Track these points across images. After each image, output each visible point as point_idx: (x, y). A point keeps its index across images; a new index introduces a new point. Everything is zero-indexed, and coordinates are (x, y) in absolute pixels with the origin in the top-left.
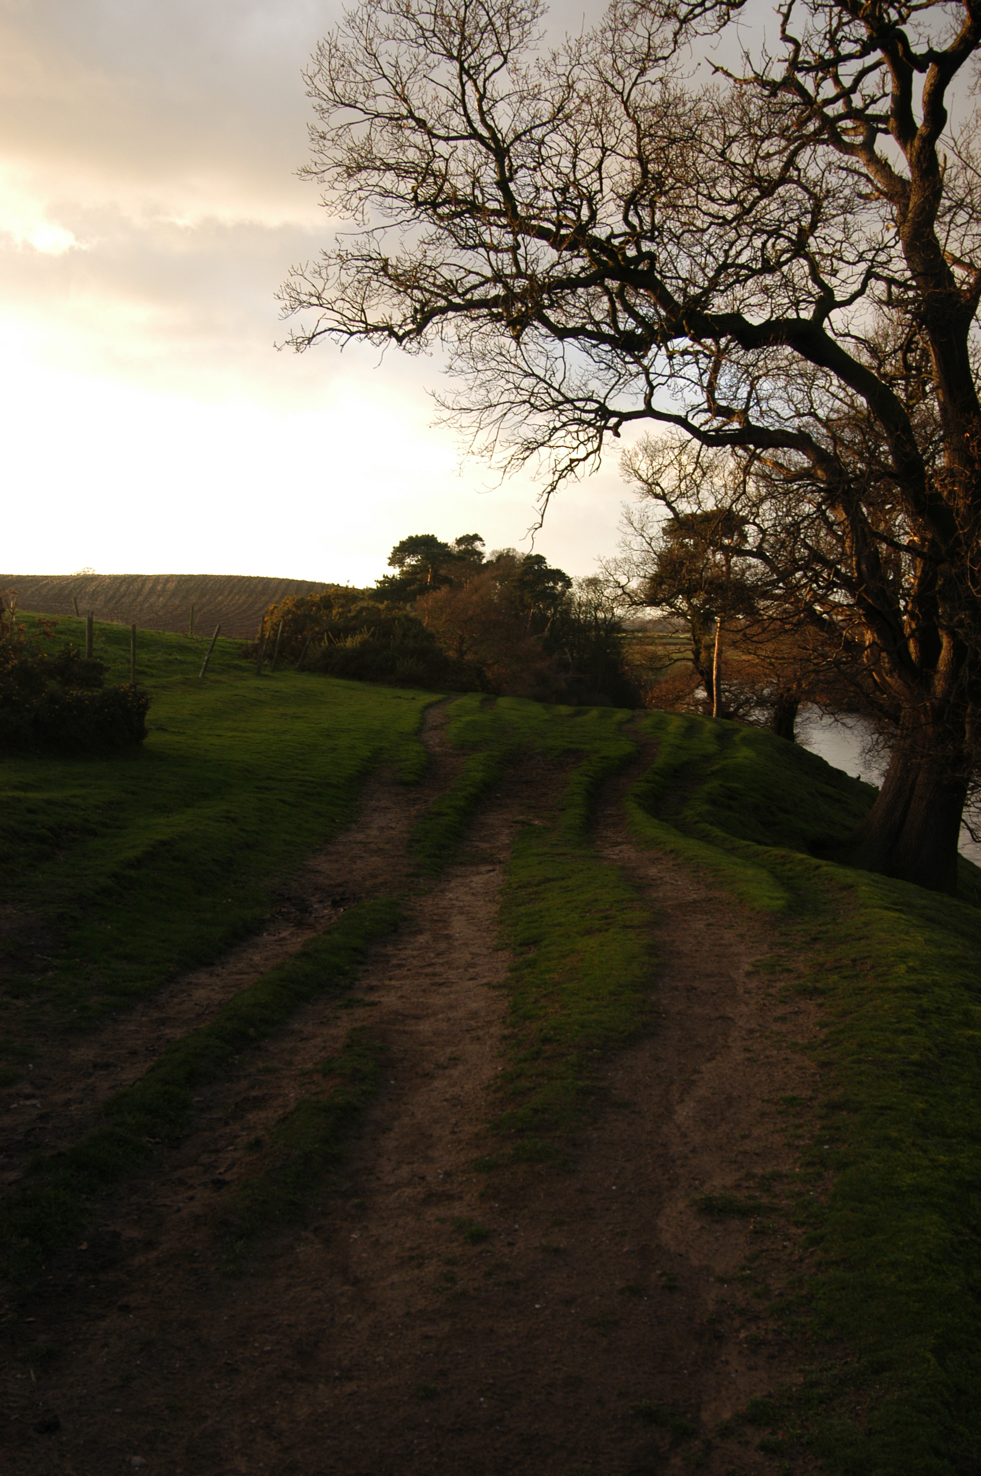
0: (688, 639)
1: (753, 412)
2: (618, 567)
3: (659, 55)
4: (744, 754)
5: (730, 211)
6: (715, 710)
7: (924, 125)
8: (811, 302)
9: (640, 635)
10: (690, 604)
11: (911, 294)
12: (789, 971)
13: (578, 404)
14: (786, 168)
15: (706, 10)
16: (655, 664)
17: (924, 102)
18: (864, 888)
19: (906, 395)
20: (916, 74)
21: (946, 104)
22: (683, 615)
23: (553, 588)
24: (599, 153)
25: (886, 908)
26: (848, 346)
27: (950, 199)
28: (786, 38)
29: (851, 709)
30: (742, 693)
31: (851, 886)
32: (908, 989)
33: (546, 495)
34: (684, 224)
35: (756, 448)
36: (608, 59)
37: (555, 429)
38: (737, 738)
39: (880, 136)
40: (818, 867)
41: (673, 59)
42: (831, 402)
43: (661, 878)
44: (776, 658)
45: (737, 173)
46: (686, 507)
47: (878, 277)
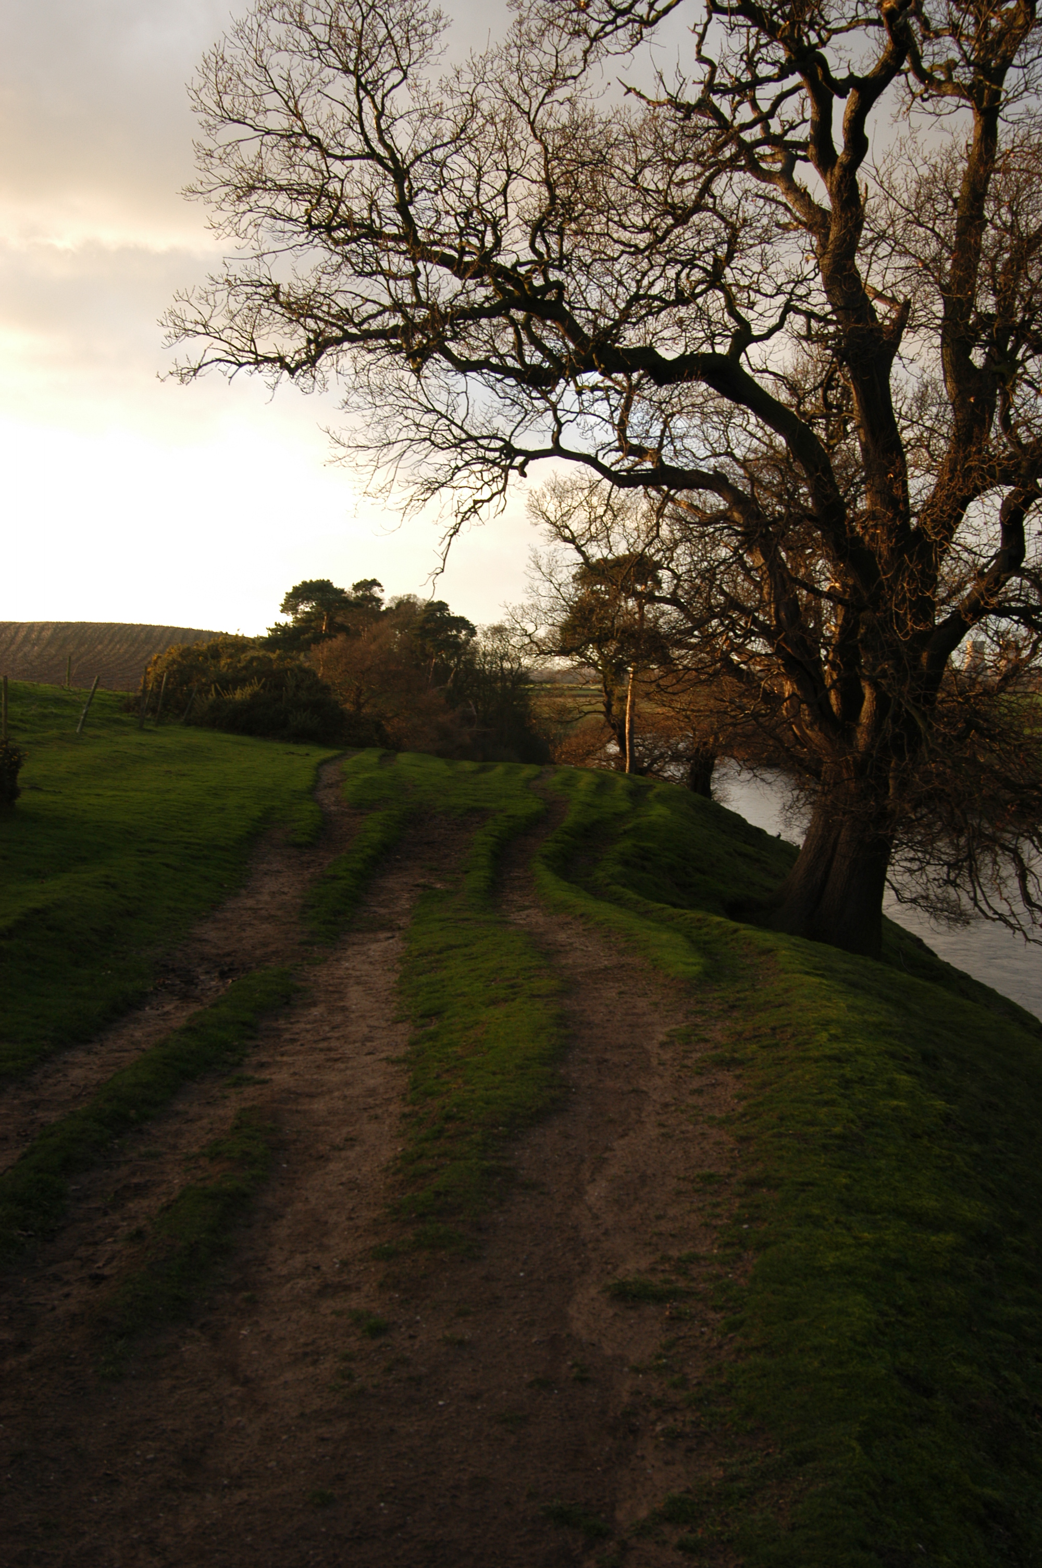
0: (600, 691)
1: (667, 451)
2: (525, 613)
3: (568, 74)
4: (658, 812)
5: (643, 240)
6: (628, 765)
7: (844, 153)
8: (727, 336)
9: (548, 686)
10: (601, 653)
11: (831, 329)
12: (706, 1041)
13: (482, 442)
14: (701, 195)
15: (617, 28)
16: (564, 717)
17: (844, 129)
18: (784, 952)
19: (826, 435)
20: (836, 100)
21: (868, 130)
22: (594, 665)
23: (456, 636)
24: (504, 176)
25: (807, 973)
26: (766, 383)
27: (872, 230)
28: (702, 60)
29: (770, 764)
30: (655, 748)
31: (770, 951)
32: (830, 1058)
33: (448, 538)
34: (595, 252)
35: (670, 489)
36: (514, 78)
37: (458, 468)
38: (650, 795)
39: (799, 163)
40: (736, 931)
41: (582, 78)
42: (748, 442)
43: (571, 944)
44: (692, 711)
45: (649, 199)
46: (596, 552)
47: (798, 311)
